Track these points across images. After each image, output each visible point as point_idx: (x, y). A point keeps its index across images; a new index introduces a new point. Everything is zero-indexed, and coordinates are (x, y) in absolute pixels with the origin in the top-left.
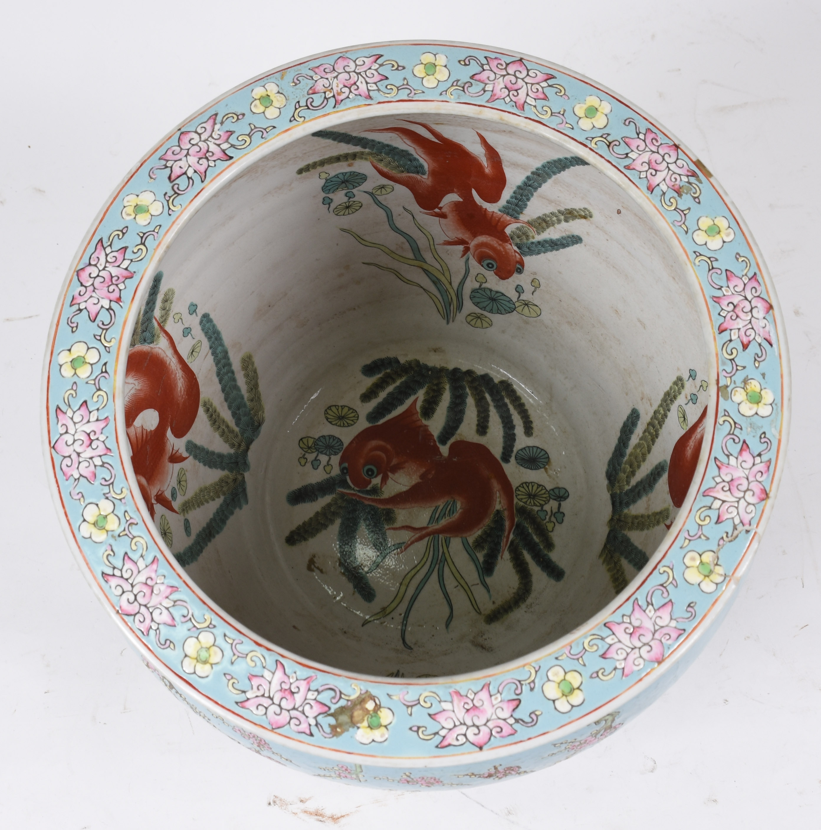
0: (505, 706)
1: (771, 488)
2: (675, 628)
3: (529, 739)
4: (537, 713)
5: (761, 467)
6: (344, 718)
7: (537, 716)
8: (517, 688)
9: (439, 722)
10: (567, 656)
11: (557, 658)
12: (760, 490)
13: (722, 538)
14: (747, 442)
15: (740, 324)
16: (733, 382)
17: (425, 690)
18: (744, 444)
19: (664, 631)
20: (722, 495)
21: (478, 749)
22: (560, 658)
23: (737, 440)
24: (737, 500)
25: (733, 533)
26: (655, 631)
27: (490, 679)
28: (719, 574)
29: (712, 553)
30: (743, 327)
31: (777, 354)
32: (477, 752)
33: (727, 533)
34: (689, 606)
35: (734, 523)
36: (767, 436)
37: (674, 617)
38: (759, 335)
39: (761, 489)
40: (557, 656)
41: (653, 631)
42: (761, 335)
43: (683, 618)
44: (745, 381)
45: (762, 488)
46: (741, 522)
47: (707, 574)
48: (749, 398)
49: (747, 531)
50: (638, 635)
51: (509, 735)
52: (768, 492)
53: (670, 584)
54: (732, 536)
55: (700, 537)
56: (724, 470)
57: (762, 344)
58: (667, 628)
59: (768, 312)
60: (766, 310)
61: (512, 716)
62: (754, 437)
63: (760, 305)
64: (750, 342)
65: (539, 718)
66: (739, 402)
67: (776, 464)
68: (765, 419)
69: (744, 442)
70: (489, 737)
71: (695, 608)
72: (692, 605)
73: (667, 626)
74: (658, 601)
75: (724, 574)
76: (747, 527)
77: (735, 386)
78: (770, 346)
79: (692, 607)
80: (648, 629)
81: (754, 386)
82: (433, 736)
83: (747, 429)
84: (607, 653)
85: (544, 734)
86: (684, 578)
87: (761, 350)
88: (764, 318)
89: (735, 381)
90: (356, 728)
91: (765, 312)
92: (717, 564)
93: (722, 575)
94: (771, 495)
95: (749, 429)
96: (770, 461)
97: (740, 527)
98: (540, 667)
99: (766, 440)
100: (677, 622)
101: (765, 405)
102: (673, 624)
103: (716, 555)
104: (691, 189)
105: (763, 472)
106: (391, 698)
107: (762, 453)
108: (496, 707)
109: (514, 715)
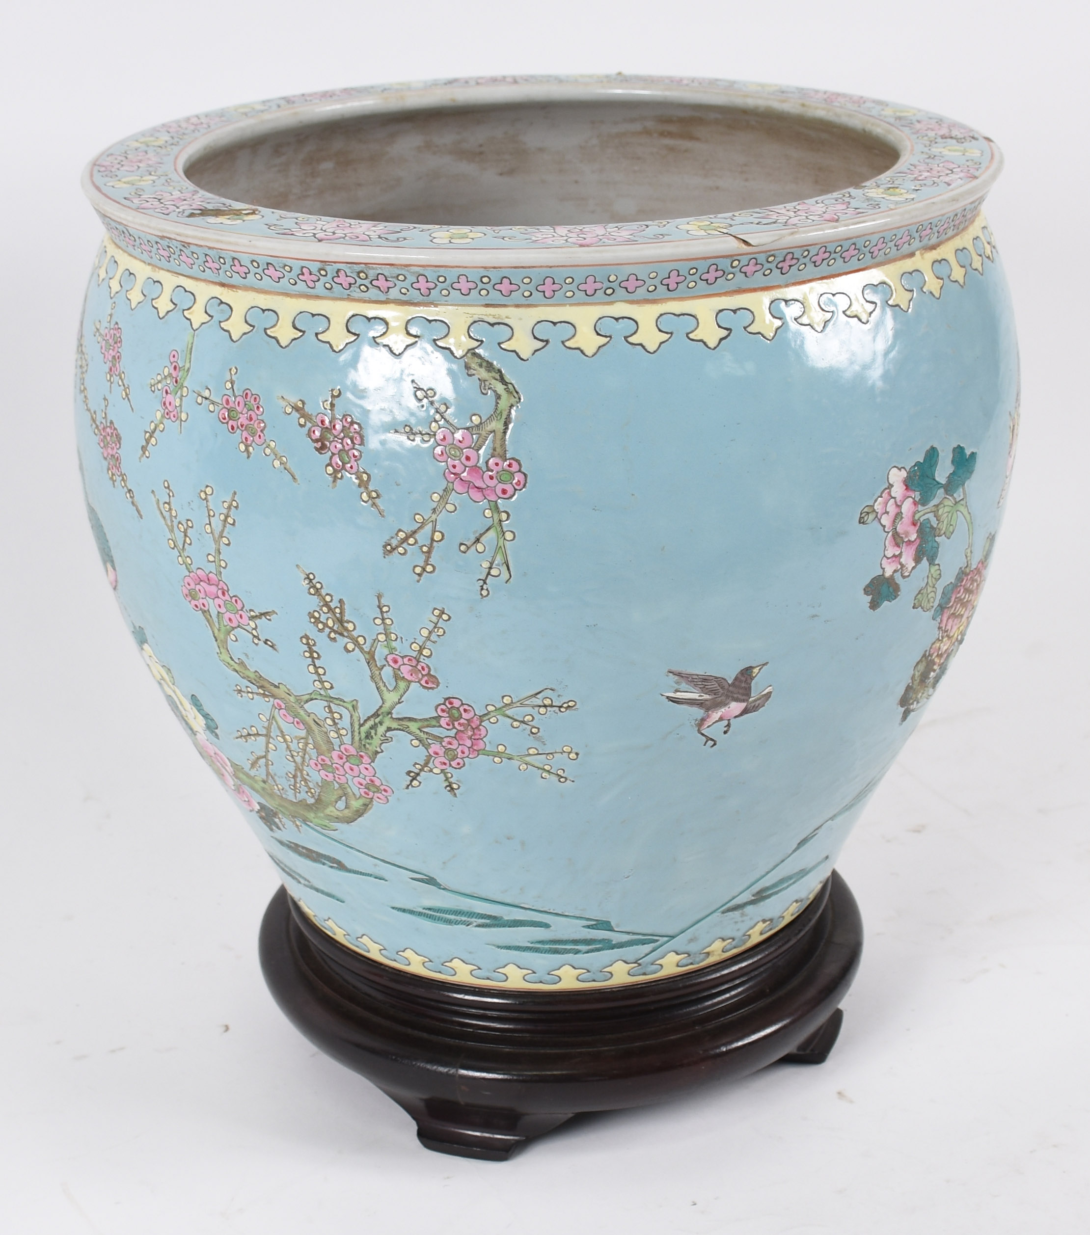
14: (851, 203)
25: (768, 223)
28: (719, 231)
37: (634, 235)
39: (834, 218)
41: (600, 235)
52: (840, 220)
54: (764, 224)
67: (871, 215)
69: (848, 202)
71: (666, 236)
75: (725, 233)
76: (789, 225)
79: (662, 235)
81: (901, 190)
87: (933, 184)
90: (215, 216)
93: (723, 232)
99: (876, 206)
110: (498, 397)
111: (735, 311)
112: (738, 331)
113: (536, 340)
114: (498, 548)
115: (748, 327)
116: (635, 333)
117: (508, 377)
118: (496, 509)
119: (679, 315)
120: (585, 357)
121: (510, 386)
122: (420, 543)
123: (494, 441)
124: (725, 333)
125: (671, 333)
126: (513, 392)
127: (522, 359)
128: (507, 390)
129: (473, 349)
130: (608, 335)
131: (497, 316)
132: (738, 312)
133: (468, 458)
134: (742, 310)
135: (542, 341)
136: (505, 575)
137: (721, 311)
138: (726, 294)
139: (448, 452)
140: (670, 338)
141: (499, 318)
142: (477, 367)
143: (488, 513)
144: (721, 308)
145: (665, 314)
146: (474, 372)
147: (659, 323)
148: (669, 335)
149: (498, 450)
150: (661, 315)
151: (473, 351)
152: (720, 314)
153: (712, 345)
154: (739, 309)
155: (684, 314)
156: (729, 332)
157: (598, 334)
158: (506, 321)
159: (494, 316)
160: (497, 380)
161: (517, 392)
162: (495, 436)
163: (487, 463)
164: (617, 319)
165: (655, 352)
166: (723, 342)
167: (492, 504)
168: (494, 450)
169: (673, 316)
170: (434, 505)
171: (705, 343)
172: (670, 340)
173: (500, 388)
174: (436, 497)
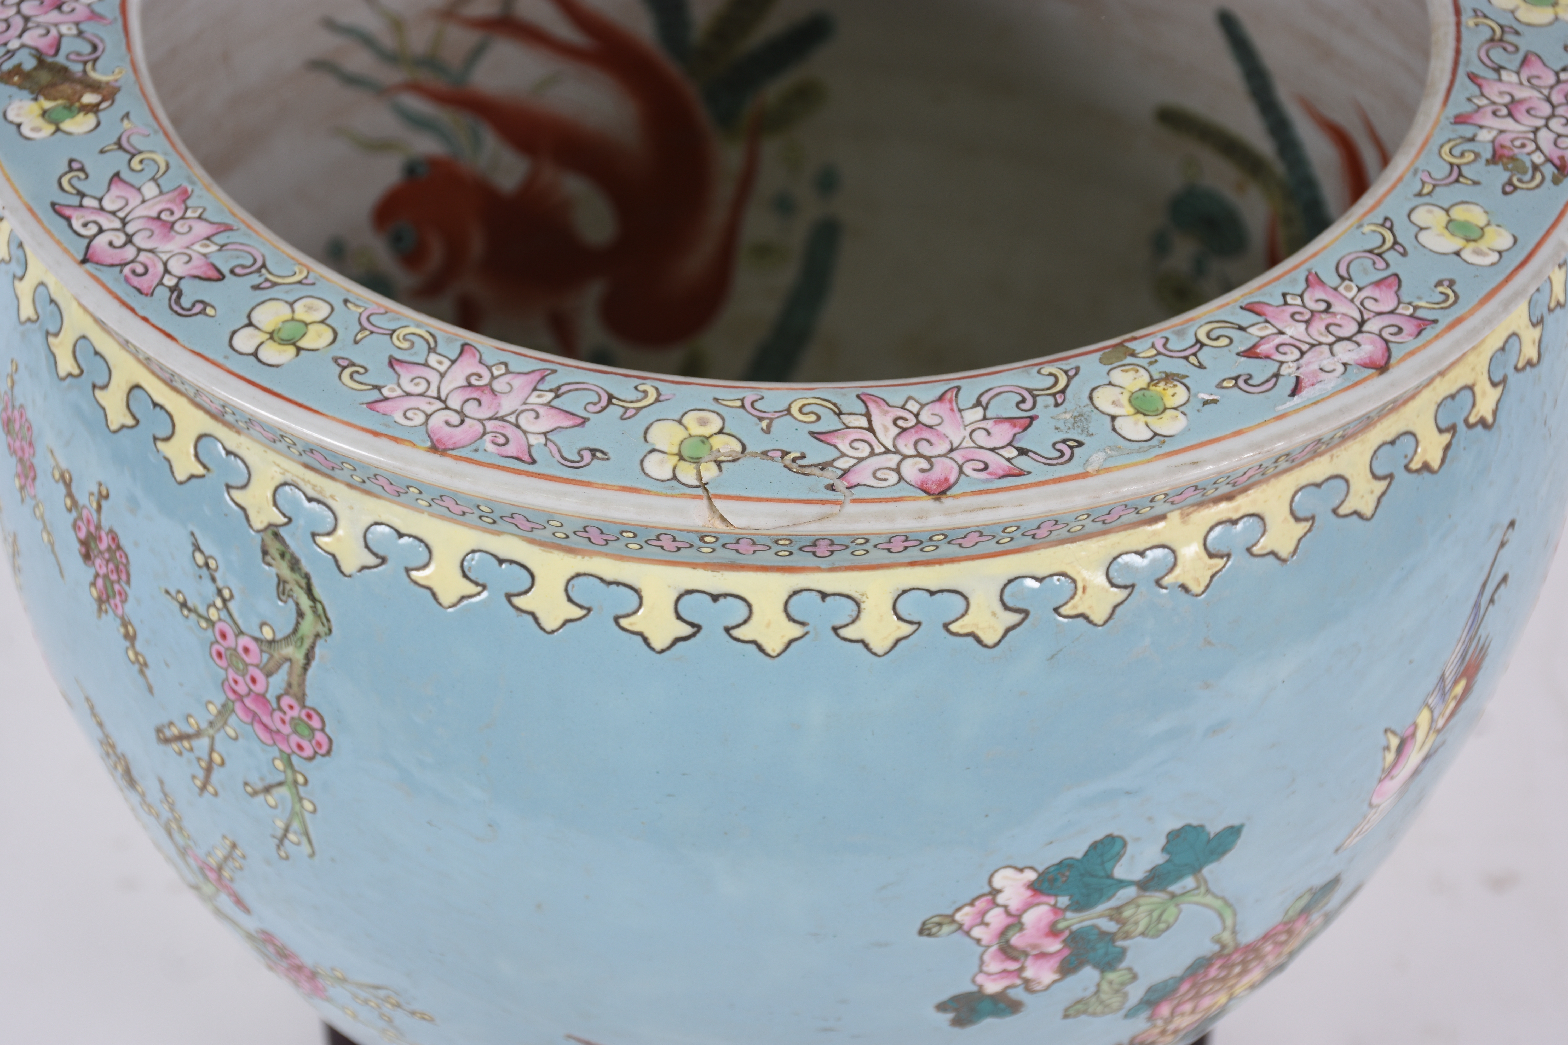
0: (197, 261)
1: (964, 494)
2: (530, 446)
3: (145, 319)
4: (209, 311)
5: (996, 462)
6: (44, 77)
7: (203, 312)
8: (243, 267)
9: (109, 190)
10: (360, 314)
11: (346, 301)
12: (942, 478)
13: (785, 453)
14: (1035, 423)
15: (1296, 330)
16: (1153, 359)
17: (165, 154)
18: (1029, 420)
19: (510, 431)
20: (882, 420)
21: (80, 257)
22: (349, 305)
23: (1028, 405)
24: (891, 448)
25: (810, 466)
26: (502, 419)
27: (243, 227)
28: (699, 473)
29: (739, 448)
30: (1291, 337)
31: (1281, 409)
32: (74, 259)
33: (803, 457)
34: (593, 451)
35: (834, 460)
36: (1076, 450)
37: (549, 436)
38: (1298, 368)
39: (946, 479)
40: (351, 299)
41: (499, 415)
42: (1301, 370)
43: (559, 451)
44: (1169, 378)
45: (952, 479)
46: (846, 472)
47: (685, 454)
48: (1140, 394)
49: (831, 488)
50: (475, 395)
51: (136, 288)
52: (949, 493)
53: (623, 407)
54: (801, 466)
55: (761, 419)
56: (941, 409)
57: (1281, 379)
58: (521, 433)
59: (1366, 366)
60: (1367, 361)
61: (180, 278)
62: (1057, 429)
63: (1369, 348)
64: (1268, 357)
65: (200, 317)
66: (1114, 382)
67: (1027, 486)
68: (1114, 433)
69: (1032, 419)
70: (116, 262)
71: (595, 461)
72: (598, 454)
73: (525, 432)
74: (573, 402)
75: (704, 481)
76: (841, 485)
77: (1146, 366)
78: (1289, 392)
79: (594, 456)
80: (499, 405)
81: (1177, 395)
82: (74, 191)
83: (1065, 414)
84: (405, 365)
85: (168, 335)
86: (652, 424)
87: (1267, 381)
88: (1345, 365)
89: (1156, 361)
90: (33, 96)
91: (1359, 362)
92: (719, 463)
93: (701, 479)
94: (947, 502)
95: (1068, 416)
96: (1022, 473)
97: (830, 475)
98: (313, 284)
99: (1068, 452)
100: (546, 445)
101: (1147, 426)
102: (536, 441)
103: (740, 455)
104: (1525, 173)
105: (990, 470)
106: (122, 119)
107: (1030, 454)
108: (189, 252)
109: (183, 282)
110: (301, 614)
111: (715, 598)
112: (713, 632)
113: (366, 551)
114: (293, 814)
115: (734, 628)
116: (526, 592)
117: (318, 591)
118: (289, 764)
119: (609, 583)
120: (437, 606)
121: (319, 606)
122: (197, 753)
123: (290, 673)
124: (687, 630)
125: (589, 610)
126: (323, 617)
127: (342, 572)
128: (314, 609)
129: (277, 526)
130: (480, 581)
131: (318, 489)
132: (722, 600)
133: (254, 680)
134: (729, 599)
135: (376, 555)
136: (306, 849)
137: (689, 592)
138: (706, 566)
139: (228, 656)
140: (584, 616)
141: (320, 492)
142: (277, 556)
143: (279, 764)
144: (690, 587)
145: (585, 574)
146: (272, 561)
147: (570, 587)
148: (584, 612)
149: (295, 689)
150: (578, 575)
151: (275, 529)
152: (687, 598)
153: (658, 645)
154: (726, 595)
155: (618, 584)
156: (695, 629)
157: (465, 575)
158: (330, 502)
159: (314, 487)
160: (301, 587)
161: (328, 620)
162: (291, 667)
163: (279, 698)
164: (501, 561)
165: (553, 632)
166: (680, 644)
167: (285, 756)
168: (290, 685)
169: (598, 581)
170: (211, 718)
171: (645, 640)
172: (583, 620)
173: (305, 603)
174: (213, 709)
